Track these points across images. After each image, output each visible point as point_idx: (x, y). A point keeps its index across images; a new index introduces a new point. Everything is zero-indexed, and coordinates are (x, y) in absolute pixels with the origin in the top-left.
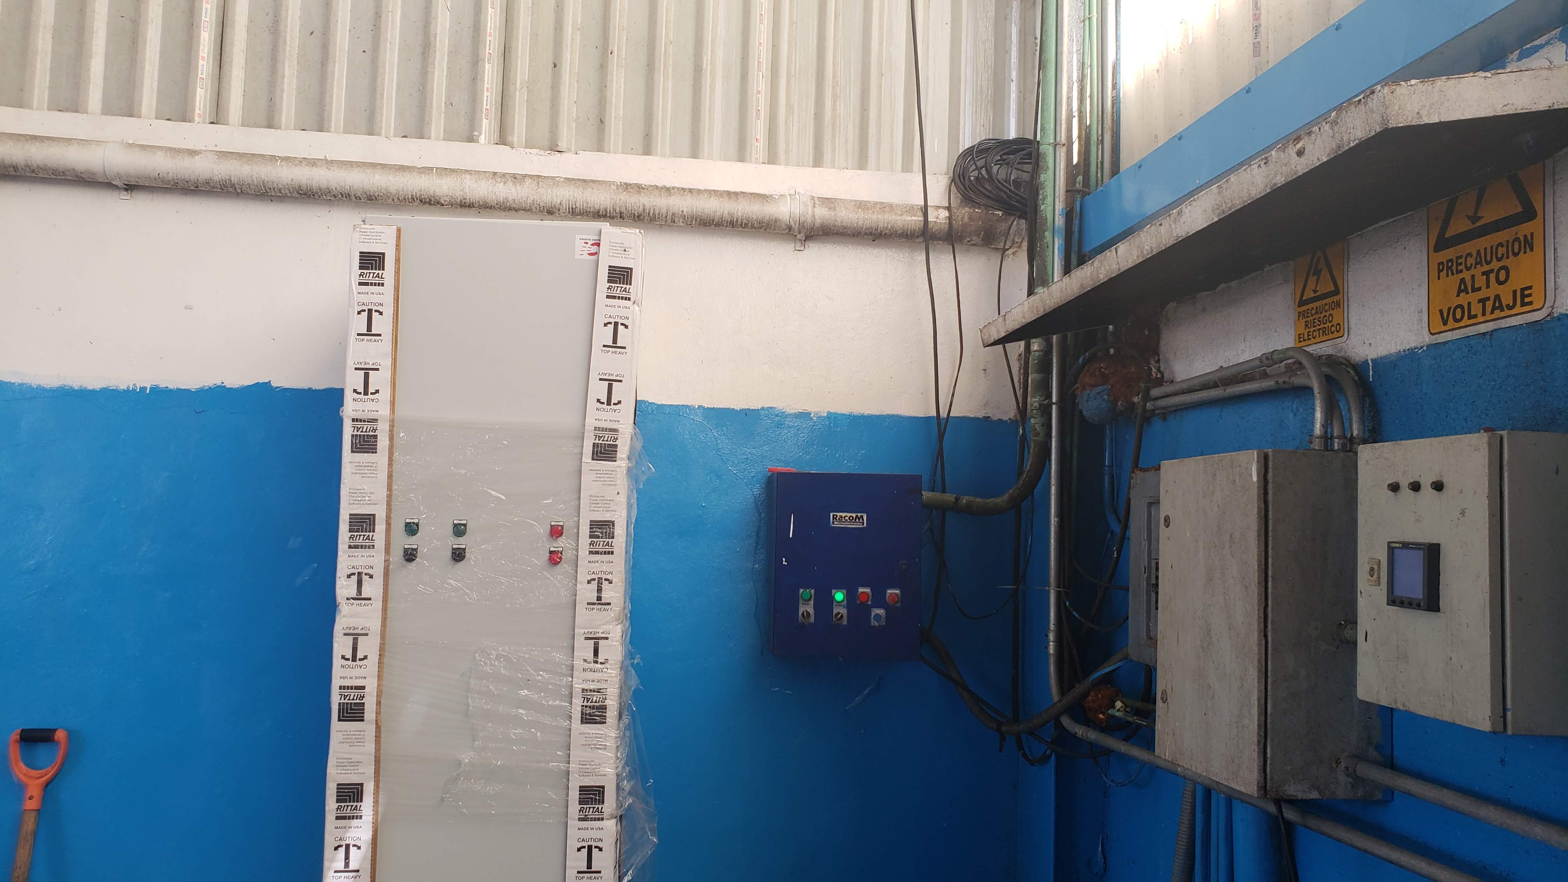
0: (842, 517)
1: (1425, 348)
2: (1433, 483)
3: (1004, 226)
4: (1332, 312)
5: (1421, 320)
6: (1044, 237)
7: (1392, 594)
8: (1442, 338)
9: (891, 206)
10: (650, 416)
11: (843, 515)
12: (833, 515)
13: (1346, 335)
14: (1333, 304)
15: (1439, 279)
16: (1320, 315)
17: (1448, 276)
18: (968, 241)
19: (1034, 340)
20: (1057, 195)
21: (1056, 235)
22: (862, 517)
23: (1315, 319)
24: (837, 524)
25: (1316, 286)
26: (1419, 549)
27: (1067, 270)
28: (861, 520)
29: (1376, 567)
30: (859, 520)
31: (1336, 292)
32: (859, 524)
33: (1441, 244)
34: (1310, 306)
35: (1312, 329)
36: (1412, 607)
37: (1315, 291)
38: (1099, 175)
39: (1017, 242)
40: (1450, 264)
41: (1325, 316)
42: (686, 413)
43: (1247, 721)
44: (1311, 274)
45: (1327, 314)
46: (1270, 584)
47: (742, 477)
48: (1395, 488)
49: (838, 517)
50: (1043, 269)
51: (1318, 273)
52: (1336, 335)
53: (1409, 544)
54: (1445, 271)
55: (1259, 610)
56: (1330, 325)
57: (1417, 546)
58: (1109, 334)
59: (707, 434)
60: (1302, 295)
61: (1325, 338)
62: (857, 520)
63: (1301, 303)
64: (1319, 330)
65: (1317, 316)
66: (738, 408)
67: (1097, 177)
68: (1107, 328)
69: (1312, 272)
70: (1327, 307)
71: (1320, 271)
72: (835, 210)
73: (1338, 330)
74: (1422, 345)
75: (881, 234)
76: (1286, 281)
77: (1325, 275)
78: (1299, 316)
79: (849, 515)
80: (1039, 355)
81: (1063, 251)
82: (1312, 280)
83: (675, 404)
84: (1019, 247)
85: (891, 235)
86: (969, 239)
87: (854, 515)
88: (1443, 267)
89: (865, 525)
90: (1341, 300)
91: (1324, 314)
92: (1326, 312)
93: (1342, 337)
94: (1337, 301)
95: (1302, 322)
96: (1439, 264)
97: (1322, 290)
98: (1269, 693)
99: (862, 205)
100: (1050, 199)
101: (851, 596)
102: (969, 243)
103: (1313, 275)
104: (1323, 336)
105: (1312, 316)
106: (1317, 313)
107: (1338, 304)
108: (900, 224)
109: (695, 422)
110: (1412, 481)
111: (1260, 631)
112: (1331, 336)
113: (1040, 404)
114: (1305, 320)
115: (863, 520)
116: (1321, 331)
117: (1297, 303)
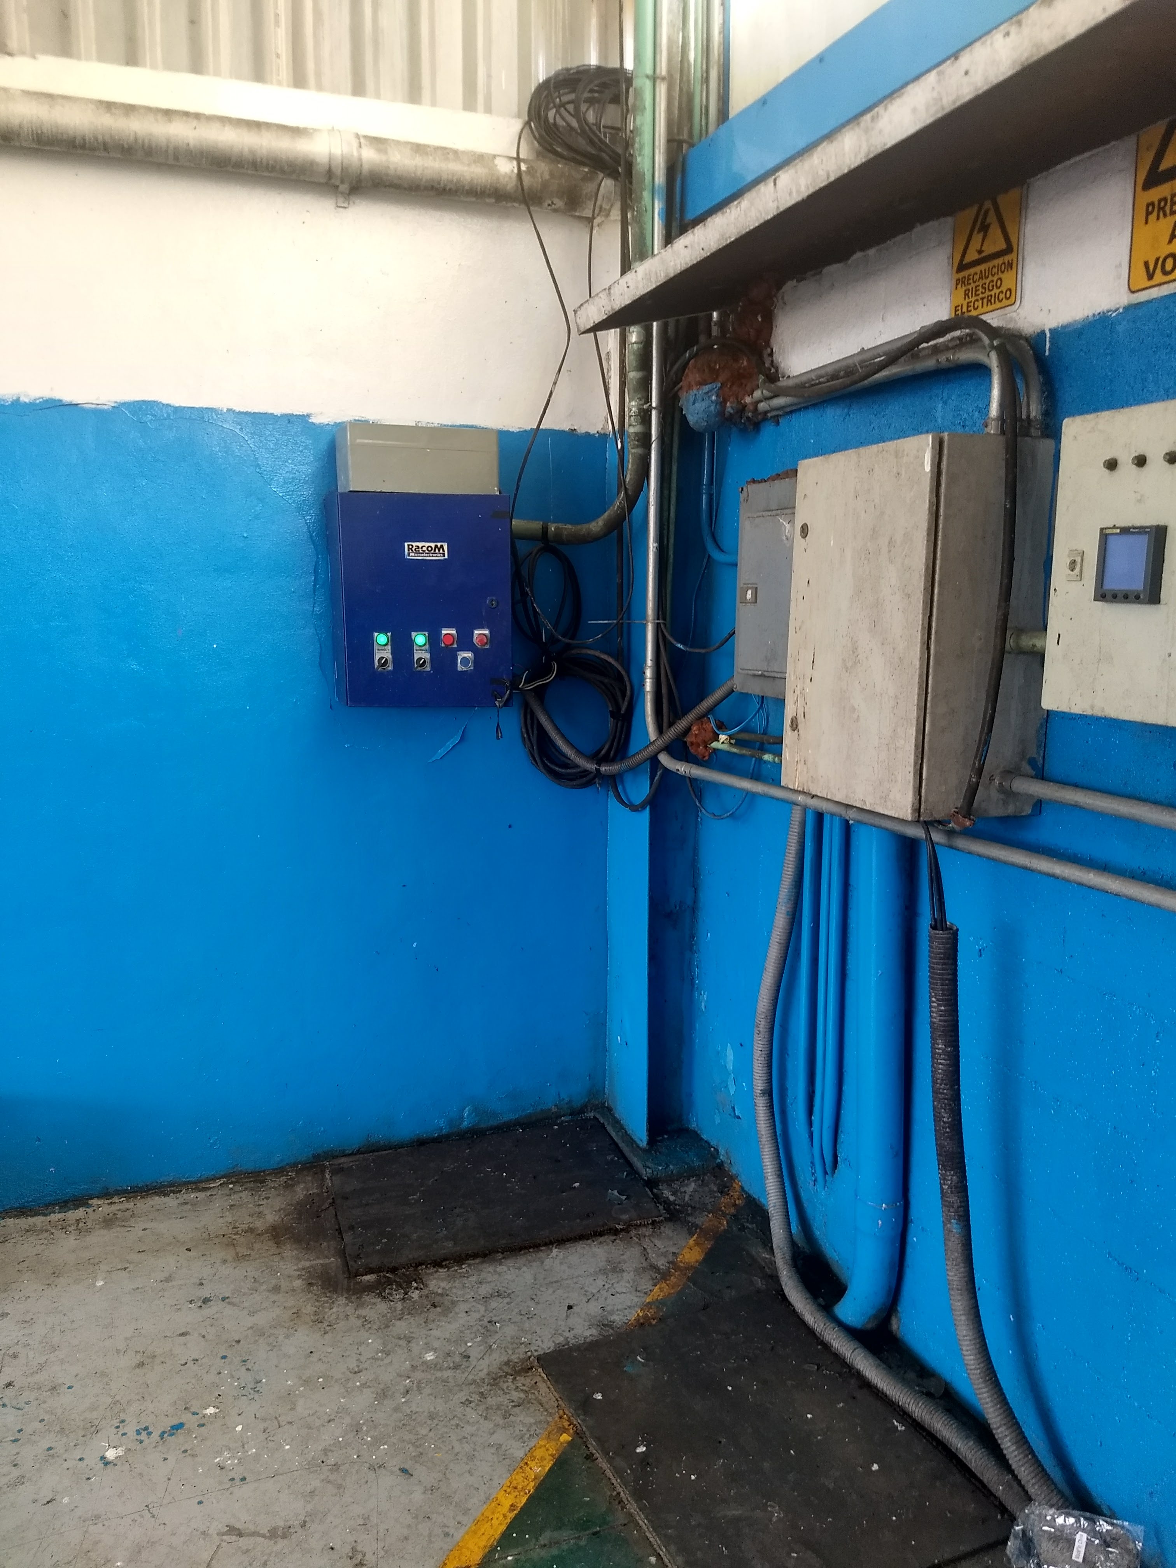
0: (418, 547)
1: (1121, 310)
2: (1167, 454)
3: (590, 187)
4: (1001, 275)
5: (1119, 277)
6: (641, 198)
7: (1102, 587)
8: (1143, 297)
9: (455, 152)
10: (167, 422)
11: (420, 544)
12: (409, 545)
13: (1018, 302)
14: (1003, 266)
15: (1146, 222)
16: (984, 281)
17: (1158, 218)
18: (549, 205)
19: (632, 329)
20: (657, 143)
21: (656, 196)
22: (442, 546)
23: (979, 286)
24: (413, 556)
25: (982, 245)
26: (1146, 533)
27: (668, 240)
28: (441, 551)
29: (1079, 560)
30: (439, 550)
31: (1009, 250)
32: (438, 555)
33: (1154, 179)
34: (972, 271)
35: (973, 299)
36: (1128, 600)
37: (980, 252)
38: (703, 123)
39: (605, 209)
40: (1162, 204)
41: (993, 281)
42: (212, 417)
43: (902, 742)
44: (975, 232)
45: (995, 279)
46: (936, 591)
47: (291, 501)
48: (1112, 465)
49: (414, 547)
50: (641, 238)
51: (985, 229)
52: (1005, 303)
53: (1129, 528)
54: (1155, 213)
55: (923, 620)
56: (997, 291)
57: (1141, 530)
58: (713, 324)
59: (242, 446)
60: (962, 260)
61: (990, 308)
62: (437, 551)
63: (961, 267)
64: (982, 299)
65: (981, 283)
66: (278, 411)
67: (701, 125)
68: (711, 316)
69: (977, 227)
70: (995, 270)
71: (988, 226)
72: (386, 152)
73: (1009, 297)
74: (1118, 306)
75: (444, 190)
76: (941, 243)
77: (995, 231)
78: (957, 285)
79: (427, 544)
80: (639, 349)
81: (664, 216)
82: (977, 238)
83: (197, 406)
84: (608, 215)
85: (456, 191)
86: (550, 202)
87: (433, 545)
88: (1153, 208)
89: (446, 557)
90: (1015, 260)
91: (990, 278)
92: (993, 276)
93: (1013, 304)
94: (1008, 261)
95: (961, 291)
96: (1148, 206)
97: (989, 249)
98: (928, 711)
99: (419, 149)
100: (647, 150)
101: (433, 640)
102: (550, 208)
103: (979, 232)
104: (987, 305)
105: (974, 282)
106: (981, 278)
107: (1010, 265)
108: (468, 176)
109: (225, 430)
110: (1137, 454)
111: (922, 643)
112: (998, 305)
113: (639, 409)
114: (964, 289)
115: (443, 550)
116: (985, 301)
117: (955, 268)
